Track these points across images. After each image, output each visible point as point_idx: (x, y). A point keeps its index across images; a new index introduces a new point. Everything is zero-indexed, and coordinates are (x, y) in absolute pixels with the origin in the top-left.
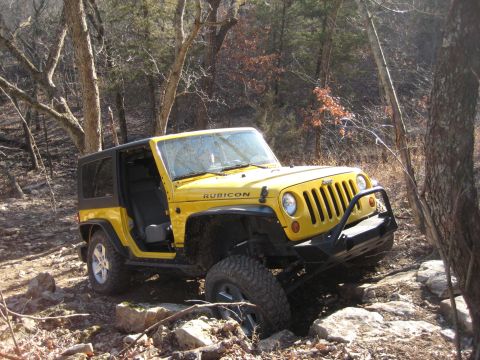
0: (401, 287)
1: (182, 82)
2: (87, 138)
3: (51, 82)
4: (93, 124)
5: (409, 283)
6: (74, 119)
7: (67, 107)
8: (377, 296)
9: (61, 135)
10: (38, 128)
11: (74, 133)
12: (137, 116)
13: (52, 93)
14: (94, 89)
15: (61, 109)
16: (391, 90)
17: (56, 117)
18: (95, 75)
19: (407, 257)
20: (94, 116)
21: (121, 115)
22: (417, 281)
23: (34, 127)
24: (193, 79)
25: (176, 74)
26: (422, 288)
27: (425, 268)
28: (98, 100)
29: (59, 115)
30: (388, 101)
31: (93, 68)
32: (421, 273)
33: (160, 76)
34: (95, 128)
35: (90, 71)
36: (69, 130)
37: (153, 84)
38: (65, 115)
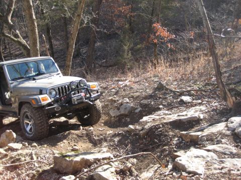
0: (220, 134)
1: (82, 20)
2: (31, 52)
3: (10, 21)
4: (35, 44)
5: (224, 131)
6: (24, 42)
7: (20, 35)
8: (207, 140)
9: (18, 51)
10: (6, 48)
11: (24, 49)
12: (57, 40)
13: (11, 28)
14: (34, 25)
15: (16, 36)
16: (206, 20)
17: (14, 40)
18: (34, 17)
19: (217, 114)
20: (35, 40)
21: (49, 39)
22: (228, 130)
23: (4, 47)
24: (88, 18)
25: (79, 16)
26: (232, 135)
27: (232, 122)
28: (37, 31)
29: (16, 39)
30: (205, 26)
31: (33, 13)
32: (230, 125)
33: (70, 17)
34: (36, 46)
35: (32, 15)
36: (21, 47)
37: (67, 22)
38: (19, 39)
